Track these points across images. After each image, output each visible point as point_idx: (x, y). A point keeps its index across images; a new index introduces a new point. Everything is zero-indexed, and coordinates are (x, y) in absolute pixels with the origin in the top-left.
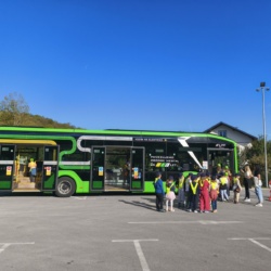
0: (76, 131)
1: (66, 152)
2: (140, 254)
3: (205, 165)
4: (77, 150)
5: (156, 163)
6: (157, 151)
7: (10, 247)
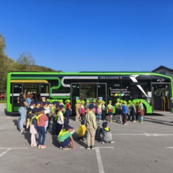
0: (61, 73)
1: (54, 88)
2: (99, 158)
3: (150, 94)
4: (62, 86)
5: (114, 94)
6: (115, 85)
7: (11, 150)
